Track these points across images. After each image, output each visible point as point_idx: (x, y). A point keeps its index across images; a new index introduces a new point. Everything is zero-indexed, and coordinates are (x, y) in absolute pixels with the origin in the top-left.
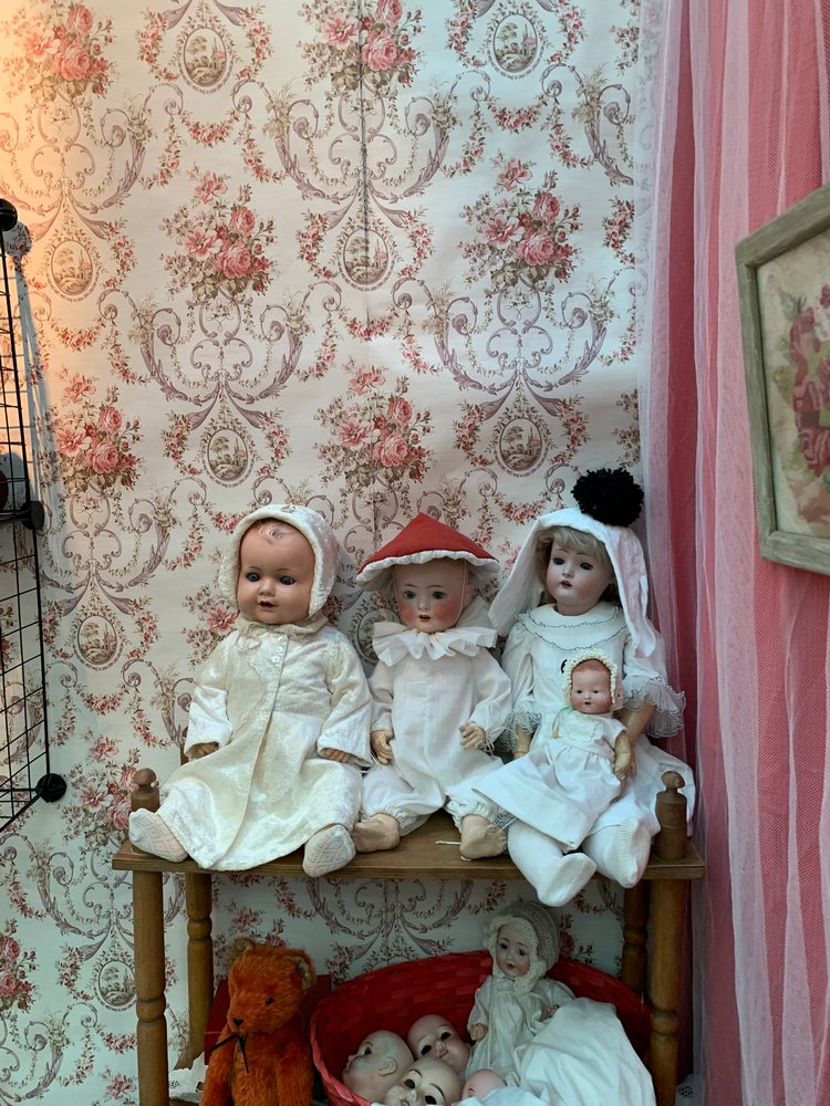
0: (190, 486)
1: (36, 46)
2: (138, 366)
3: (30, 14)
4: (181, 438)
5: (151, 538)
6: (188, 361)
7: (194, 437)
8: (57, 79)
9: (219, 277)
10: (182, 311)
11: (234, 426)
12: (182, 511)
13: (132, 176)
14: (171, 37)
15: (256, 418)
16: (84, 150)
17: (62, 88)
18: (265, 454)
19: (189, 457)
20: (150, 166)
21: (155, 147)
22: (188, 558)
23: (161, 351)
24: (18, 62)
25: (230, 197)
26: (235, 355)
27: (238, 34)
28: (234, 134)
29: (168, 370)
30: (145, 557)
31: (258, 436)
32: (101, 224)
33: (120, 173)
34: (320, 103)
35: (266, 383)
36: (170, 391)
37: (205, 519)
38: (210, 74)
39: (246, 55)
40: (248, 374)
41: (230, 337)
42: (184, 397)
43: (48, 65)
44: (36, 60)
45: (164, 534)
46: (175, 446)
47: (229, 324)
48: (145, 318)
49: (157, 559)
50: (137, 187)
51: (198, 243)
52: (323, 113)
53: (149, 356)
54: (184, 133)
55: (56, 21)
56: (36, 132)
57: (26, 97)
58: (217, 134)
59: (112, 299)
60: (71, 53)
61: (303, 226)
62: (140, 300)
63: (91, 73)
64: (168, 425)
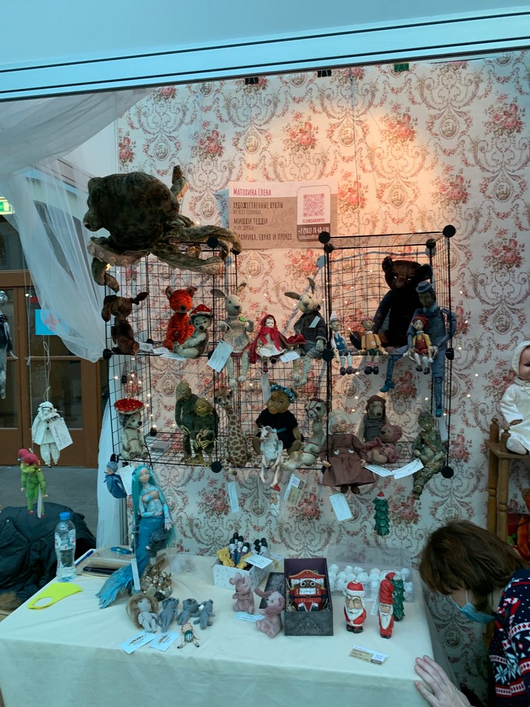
0: (488, 334)
1: (443, 188)
2: (471, 293)
3: (442, 178)
4: (486, 318)
5: (472, 353)
6: (489, 292)
7: (491, 317)
8: (450, 199)
9: (503, 263)
10: (489, 274)
11: (506, 313)
12: (484, 343)
13: (474, 230)
14: (491, 185)
15: (514, 311)
16: (458, 221)
17: (452, 202)
18: (517, 323)
19: (488, 324)
20: (481, 226)
21: (483, 221)
22: (486, 360)
23: (480, 288)
24: (437, 194)
25: (509, 236)
26: (508, 289)
27: (515, 184)
28: (512, 216)
29: (482, 295)
30: (470, 359)
31: (515, 317)
32: (461, 245)
33: (470, 228)
35: (520, 299)
36: (483, 301)
37: (493, 346)
38: (504, 196)
39: (518, 190)
40: (513, 296)
41: (506, 283)
42: (488, 303)
43: (447, 194)
44: (443, 193)
45: (477, 351)
46: (483, 320)
47: (506, 279)
48: (475, 276)
49: (474, 360)
50: (475, 233)
51: (496, 251)
53: (475, 290)
54: (493, 215)
55: (451, 180)
56: (441, 216)
57: (439, 205)
58: (506, 216)
59: (463, 270)
60: (456, 191)
62: (473, 271)
63: (463, 196)
64: (481, 313)
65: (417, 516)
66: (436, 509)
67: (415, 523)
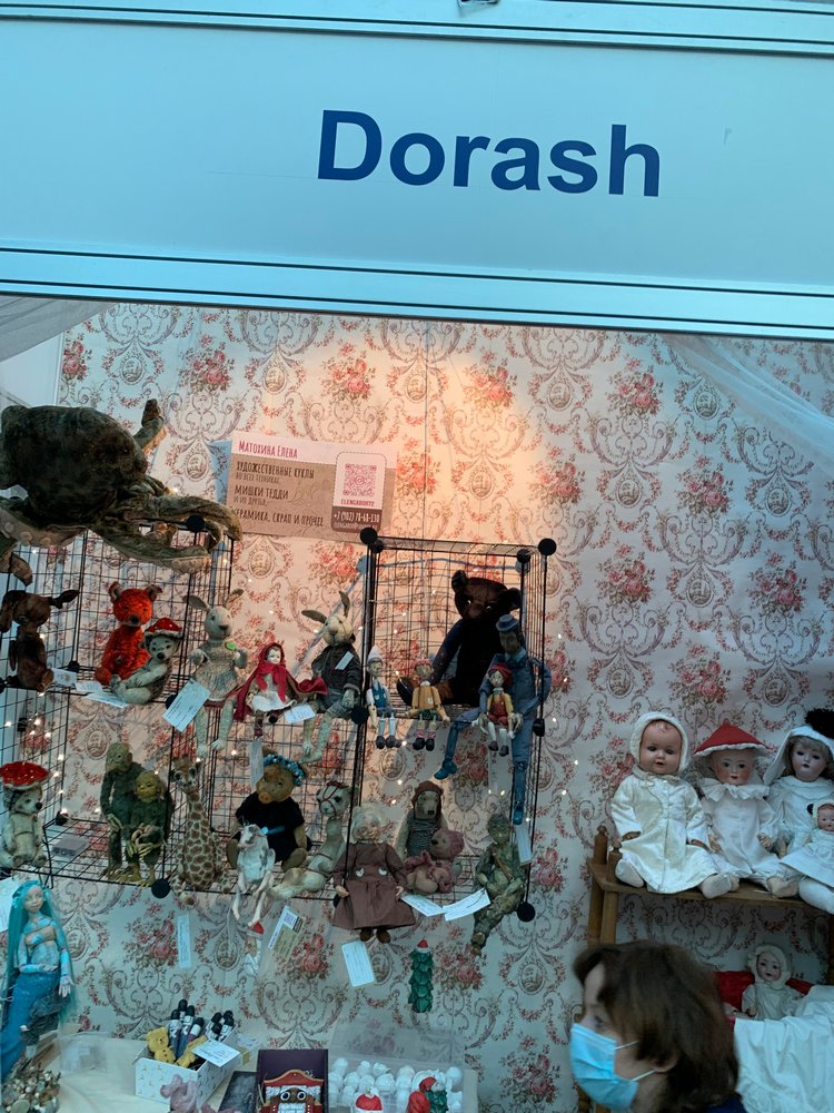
0: (598, 696)
1: (547, 479)
2: (577, 632)
3: (545, 464)
4: (597, 671)
5: (575, 722)
6: (604, 633)
7: (604, 671)
8: (555, 495)
9: (624, 593)
10: (604, 609)
11: (625, 668)
12: (593, 709)
13: (586, 542)
14: (613, 482)
15: (637, 665)
16: (563, 528)
17: (557, 500)
18: (640, 683)
19: (599, 681)
20: (595, 538)
21: (599, 531)
22: (594, 735)
23: (590, 626)
24: (537, 486)
25: (634, 557)
26: (629, 632)
27: (646, 484)
28: (639, 528)
29: (593, 637)
30: (571, 732)
31: (638, 674)
32: (567, 563)
33: (580, 540)
34: (683, 518)
35: (645, 648)
36: (593, 647)
37: (605, 714)
38: (631, 500)
39: (649, 494)
40: (636, 643)
41: (627, 624)
42: (600, 651)
43: (552, 488)
44: (546, 485)
45: (582, 721)
46: (593, 675)
47: (627, 617)
48: (584, 610)
49: (577, 734)
50: (587, 548)
51: (615, 576)
52: (684, 523)
53: (583, 629)
54: (614, 525)
55: (558, 469)
56: (541, 518)
57: (538, 502)
58: (631, 527)
59: (568, 598)
60: (563, 484)
61: (670, 574)
62: (582, 601)
63: (573, 493)
64: (591, 664)
65: (480, 976)
66: (508, 966)
67: (476, 987)
